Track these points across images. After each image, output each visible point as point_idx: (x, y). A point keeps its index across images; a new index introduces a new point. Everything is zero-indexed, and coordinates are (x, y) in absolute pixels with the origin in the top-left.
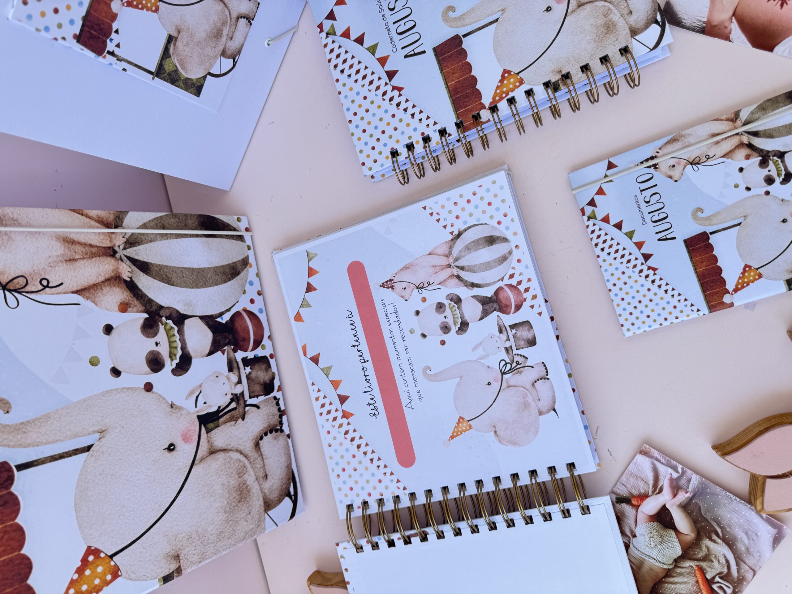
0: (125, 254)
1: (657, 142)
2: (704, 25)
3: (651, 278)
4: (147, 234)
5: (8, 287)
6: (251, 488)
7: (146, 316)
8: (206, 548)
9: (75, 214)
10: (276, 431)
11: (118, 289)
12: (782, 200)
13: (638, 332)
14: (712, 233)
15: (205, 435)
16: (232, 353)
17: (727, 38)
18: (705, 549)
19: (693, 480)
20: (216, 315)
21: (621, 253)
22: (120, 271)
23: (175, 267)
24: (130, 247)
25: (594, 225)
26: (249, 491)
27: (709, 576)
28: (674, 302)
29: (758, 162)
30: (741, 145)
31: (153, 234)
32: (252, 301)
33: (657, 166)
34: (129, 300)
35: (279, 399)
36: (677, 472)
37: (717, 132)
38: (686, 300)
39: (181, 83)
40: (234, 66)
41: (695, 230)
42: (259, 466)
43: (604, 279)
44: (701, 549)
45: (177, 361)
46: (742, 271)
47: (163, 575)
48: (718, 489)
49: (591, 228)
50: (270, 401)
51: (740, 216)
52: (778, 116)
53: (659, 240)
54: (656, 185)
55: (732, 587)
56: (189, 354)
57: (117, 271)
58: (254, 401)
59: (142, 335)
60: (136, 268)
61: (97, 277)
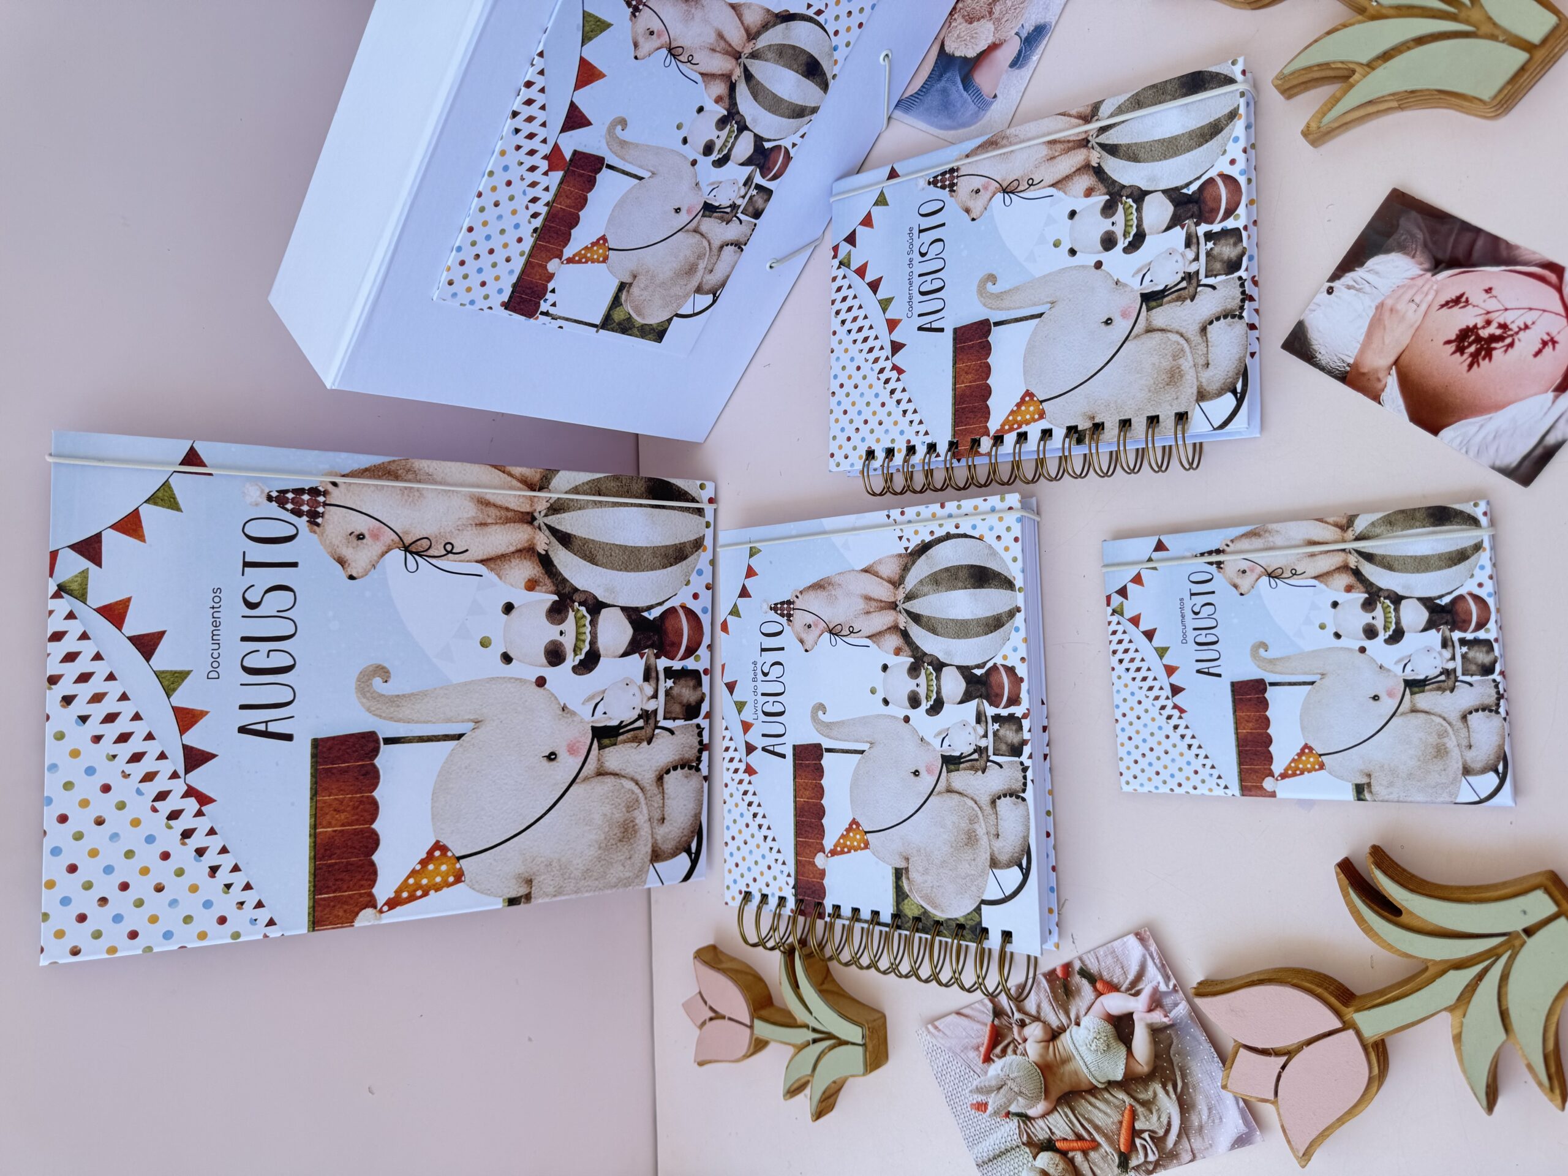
0: (546, 522)
1: (1231, 529)
2: (1348, 369)
3: (1174, 721)
4: (575, 500)
5: (410, 548)
6: (639, 829)
7: (556, 598)
8: (566, 882)
9: (497, 471)
10: (690, 768)
11: (529, 563)
12: (1381, 667)
13: (1140, 790)
14: (1272, 684)
15: (597, 751)
16: (652, 659)
17: (1376, 398)
20: (642, 608)
21: (1143, 673)
22: (535, 541)
23: (603, 543)
24: (553, 514)
25: (1119, 623)
26: (636, 832)
28: (1197, 764)
29: (1361, 601)
30: (1345, 568)
31: (581, 500)
32: (696, 596)
33: (1222, 565)
34: (539, 577)
37: (1316, 538)
38: (1213, 767)
39: (635, 331)
40: (714, 302)
41: (1250, 672)
42: (656, 805)
43: (1113, 704)
45: (582, 657)
47: (509, 896)
49: (1113, 627)
50: (690, 729)
51: (1316, 671)
52: (1405, 540)
53: (1198, 671)
54: (1213, 593)
56: (599, 651)
57: (532, 542)
58: (669, 724)
59: (545, 620)
60: (555, 540)
61: (508, 547)
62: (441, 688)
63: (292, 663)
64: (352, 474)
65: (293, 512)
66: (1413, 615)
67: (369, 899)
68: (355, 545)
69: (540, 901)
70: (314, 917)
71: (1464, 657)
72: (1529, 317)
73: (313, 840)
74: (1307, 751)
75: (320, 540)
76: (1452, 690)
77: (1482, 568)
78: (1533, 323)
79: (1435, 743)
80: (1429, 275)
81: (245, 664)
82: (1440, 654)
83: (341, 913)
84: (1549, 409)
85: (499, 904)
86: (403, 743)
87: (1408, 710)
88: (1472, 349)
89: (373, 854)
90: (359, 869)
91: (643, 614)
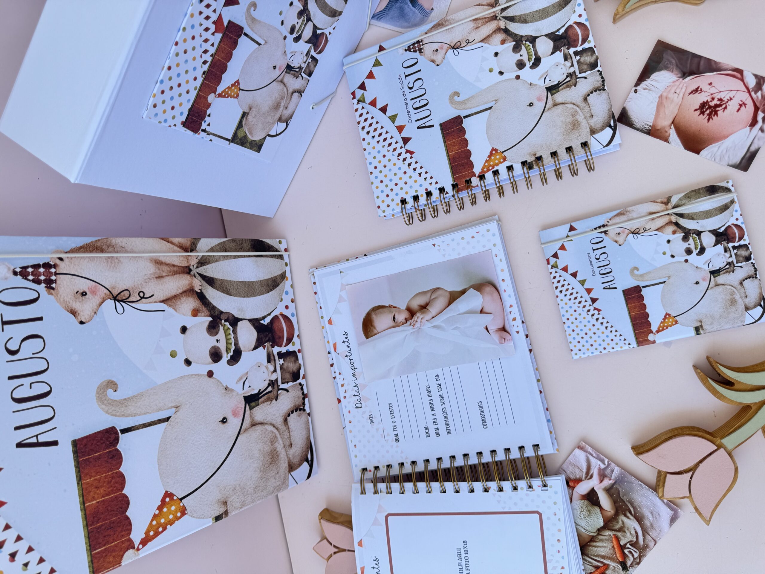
0: (198, 271)
1: (608, 214)
2: (650, 128)
3: (596, 316)
4: (214, 256)
5: (117, 298)
6: (280, 454)
7: (211, 319)
8: (245, 497)
9: (164, 241)
10: (300, 410)
11: (192, 299)
12: (697, 267)
13: (583, 356)
14: (644, 287)
15: (249, 411)
16: (270, 348)
17: (667, 140)
18: (620, 523)
19: (615, 470)
20: (260, 318)
21: (575, 295)
22: (193, 285)
23: (233, 281)
24: (201, 266)
25: (556, 272)
26: (278, 456)
27: (622, 543)
28: (612, 336)
29: (681, 237)
30: (670, 223)
31: (217, 255)
32: (287, 307)
33: (607, 233)
34: (199, 307)
35: (303, 385)
36: (604, 464)
37: (653, 211)
38: (621, 335)
39: (248, 144)
40: (287, 127)
41: (631, 283)
42: (286, 437)
43: (560, 314)
44: (618, 523)
45: (231, 354)
46: (663, 317)
47: (215, 515)
48: (633, 479)
49: (553, 275)
50: (296, 387)
51: (665, 276)
52: (698, 204)
53: (604, 288)
54: (605, 247)
55: (638, 552)
56: (240, 349)
57: (191, 285)
59: (207, 334)
60: (205, 283)
61: (177, 290)
62: (151, 389)
63: (49, 389)
64: (72, 251)
65: (33, 281)
66: (708, 239)
67: (128, 543)
68: (81, 300)
69: (233, 513)
70: (93, 568)
71: (736, 254)
72: (731, 94)
73: (84, 512)
74: (667, 316)
75: (56, 299)
76: (733, 272)
77: (736, 211)
78: (734, 97)
79: (729, 299)
80: (681, 79)
81: (14, 396)
82: (724, 255)
83: (111, 559)
84: (749, 135)
85: (210, 522)
86: (134, 430)
87: (714, 286)
88: (708, 112)
89: (126, 511)
90: (119, 524)
91: (261, 322)
